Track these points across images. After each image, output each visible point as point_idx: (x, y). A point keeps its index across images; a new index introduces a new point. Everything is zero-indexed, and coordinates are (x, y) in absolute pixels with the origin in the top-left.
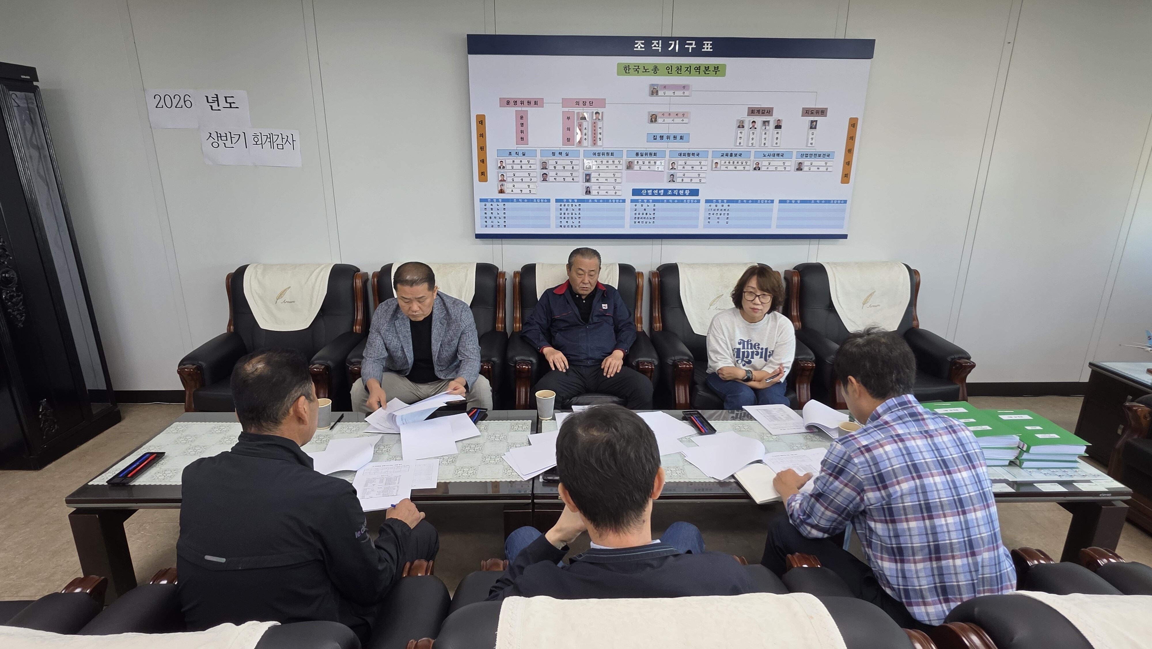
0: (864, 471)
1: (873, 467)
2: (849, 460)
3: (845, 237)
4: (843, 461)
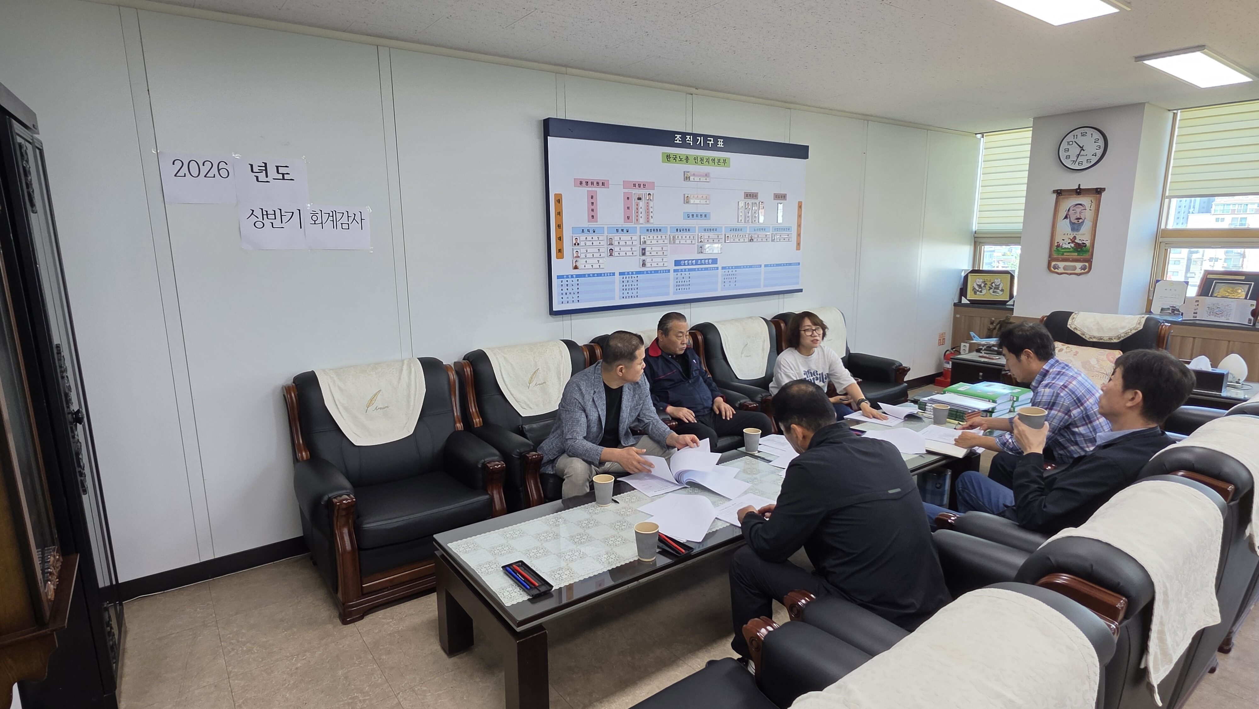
0: (1068, 399)
1: (1072, 395)
2: (1058, 394)
3: (801, 291)
4: (1054, 397)
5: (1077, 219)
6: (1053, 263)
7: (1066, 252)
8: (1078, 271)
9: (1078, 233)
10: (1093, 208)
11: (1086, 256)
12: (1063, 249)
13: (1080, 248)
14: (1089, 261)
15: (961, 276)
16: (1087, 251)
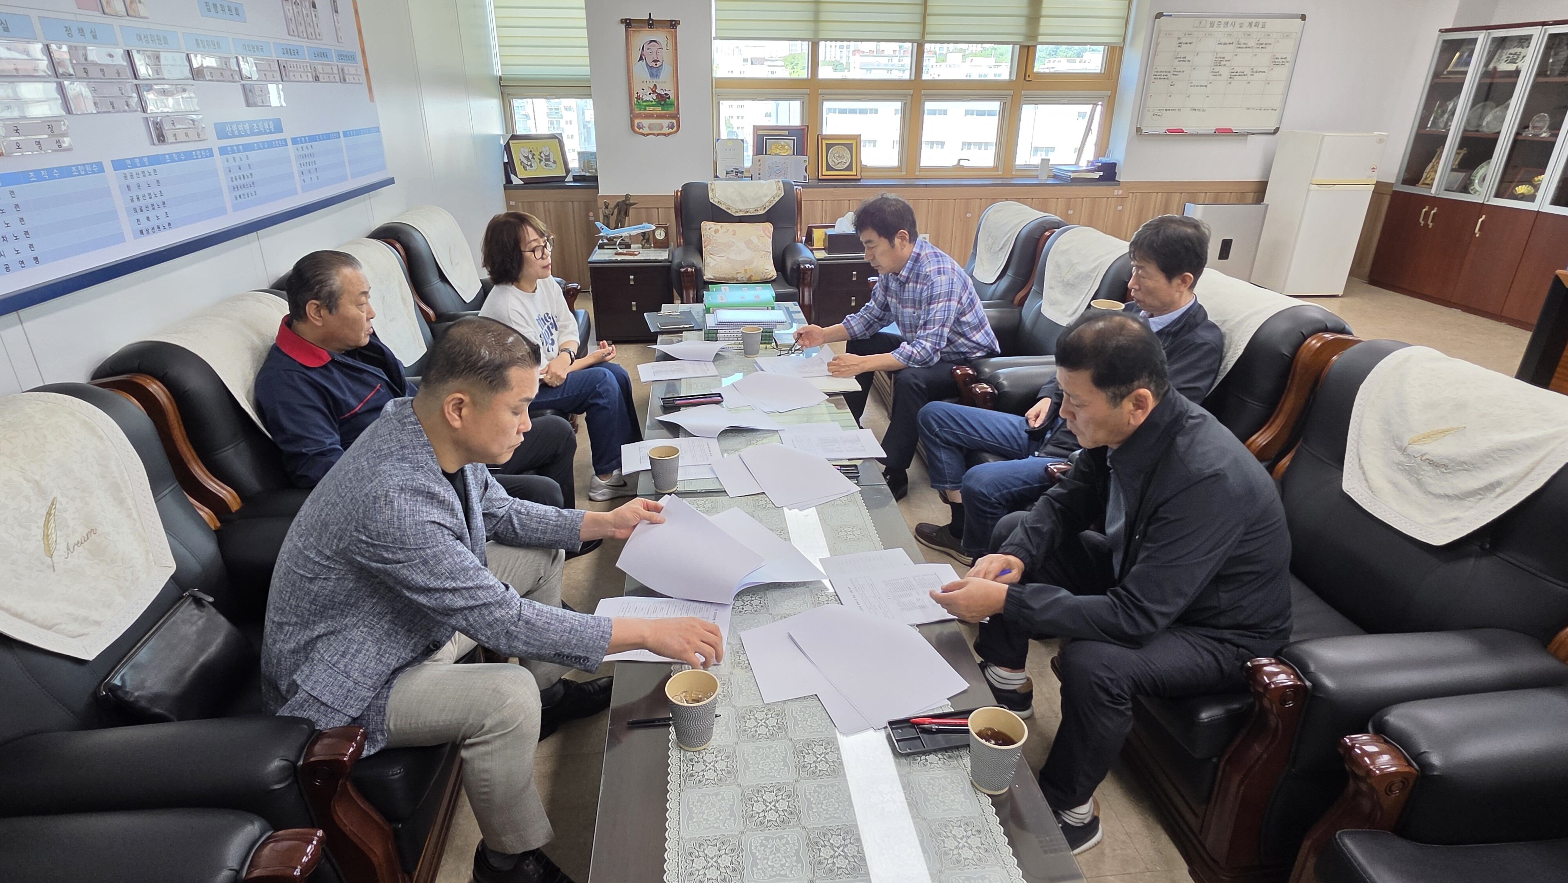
3: (391, 181)
5: (654, 61)
6: (636, 121)
7: (648, 106)
8: (666, 130)
9: (658, 80)
10: (670, 47)
11: (672, 111)
12: (645, 101)
13: (662, 99)
14: (676, 117)
15: (501, 145)
16: (672, 104)
